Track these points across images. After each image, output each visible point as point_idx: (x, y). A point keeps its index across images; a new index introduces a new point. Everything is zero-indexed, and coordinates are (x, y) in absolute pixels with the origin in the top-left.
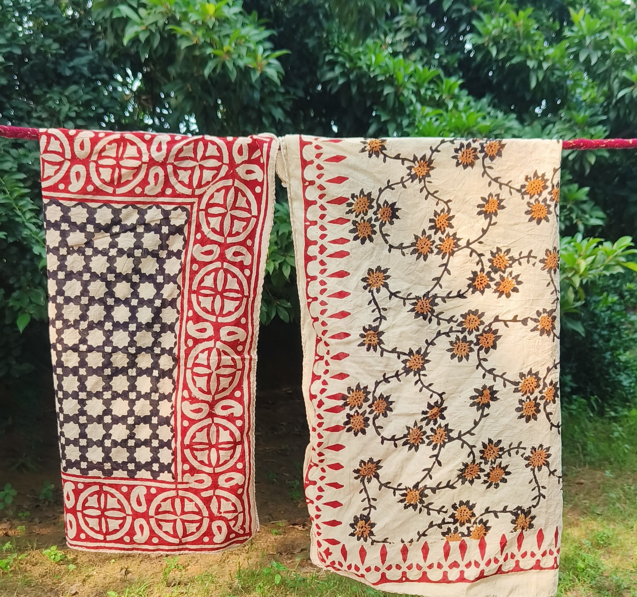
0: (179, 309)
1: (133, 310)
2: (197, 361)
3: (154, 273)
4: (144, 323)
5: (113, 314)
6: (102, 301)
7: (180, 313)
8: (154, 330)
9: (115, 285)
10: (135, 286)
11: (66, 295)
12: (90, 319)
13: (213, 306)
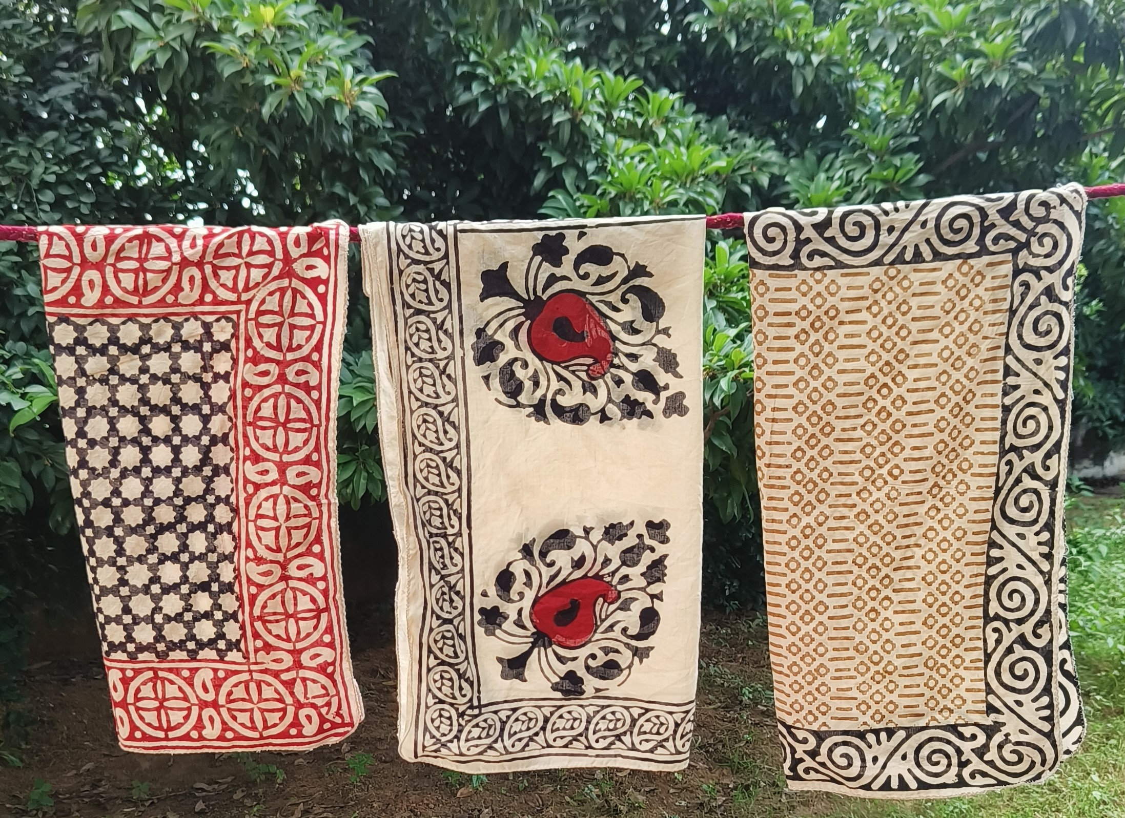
0: (234, 446)
1: (176, 450)
2: (260, 512)
3: (199, 401)
4: (190, 466)
5: (150, 456)
6: (135, 441)
7: (235, 450)
8: (204, 474)
9: (151, 421)
10: (175, 419)
11: (89, 436)
12: (122, 466)
13: (274, 441)
